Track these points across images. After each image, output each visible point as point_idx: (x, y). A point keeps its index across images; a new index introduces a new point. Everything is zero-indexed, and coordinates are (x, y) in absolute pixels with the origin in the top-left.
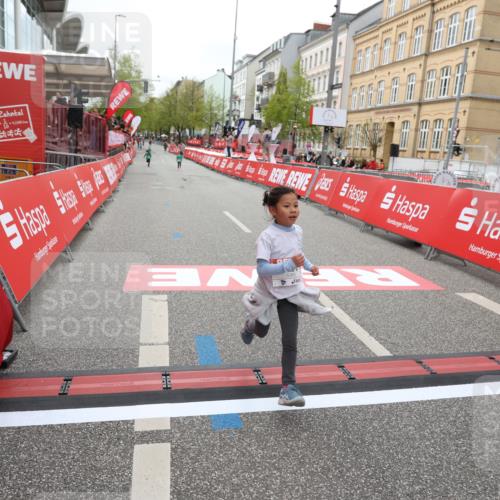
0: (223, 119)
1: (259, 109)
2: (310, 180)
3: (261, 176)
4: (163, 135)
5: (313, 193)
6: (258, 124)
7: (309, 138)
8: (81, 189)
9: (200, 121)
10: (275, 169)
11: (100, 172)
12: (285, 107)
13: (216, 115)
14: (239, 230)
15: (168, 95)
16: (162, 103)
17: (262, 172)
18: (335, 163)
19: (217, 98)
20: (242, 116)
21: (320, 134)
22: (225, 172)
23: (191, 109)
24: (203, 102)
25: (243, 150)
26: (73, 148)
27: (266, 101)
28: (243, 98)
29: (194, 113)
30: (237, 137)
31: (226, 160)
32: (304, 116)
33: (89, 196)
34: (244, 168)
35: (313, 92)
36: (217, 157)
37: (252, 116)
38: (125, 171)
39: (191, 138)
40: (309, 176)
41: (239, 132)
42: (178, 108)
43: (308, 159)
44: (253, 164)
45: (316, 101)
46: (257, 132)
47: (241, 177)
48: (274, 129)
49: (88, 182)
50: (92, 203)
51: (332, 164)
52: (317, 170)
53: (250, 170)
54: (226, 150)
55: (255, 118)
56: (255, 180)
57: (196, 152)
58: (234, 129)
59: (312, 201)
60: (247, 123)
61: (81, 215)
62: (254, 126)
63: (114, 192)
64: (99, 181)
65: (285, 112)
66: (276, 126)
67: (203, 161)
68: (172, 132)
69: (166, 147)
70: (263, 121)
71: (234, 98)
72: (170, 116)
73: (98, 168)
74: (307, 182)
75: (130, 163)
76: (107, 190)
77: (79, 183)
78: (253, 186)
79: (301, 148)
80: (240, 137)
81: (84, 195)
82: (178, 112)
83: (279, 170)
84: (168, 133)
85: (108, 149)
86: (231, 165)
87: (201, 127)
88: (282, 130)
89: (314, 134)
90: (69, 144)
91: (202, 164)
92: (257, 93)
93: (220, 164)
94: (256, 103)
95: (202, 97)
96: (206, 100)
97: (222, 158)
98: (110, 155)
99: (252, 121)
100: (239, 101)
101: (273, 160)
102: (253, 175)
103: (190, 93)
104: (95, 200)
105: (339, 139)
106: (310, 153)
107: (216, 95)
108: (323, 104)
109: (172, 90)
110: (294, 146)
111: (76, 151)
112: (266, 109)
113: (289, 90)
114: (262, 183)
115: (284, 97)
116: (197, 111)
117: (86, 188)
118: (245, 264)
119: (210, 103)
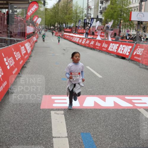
0: (83, 18)
1: (101, 13)
2: (131, 49)
3: (104, 48)
4: (52, 27)
5: (133, 56)
6: (101, 20)
7: (127, 27)
8: (16, 56)
9: (70, 20)
10: (111, 44)
11: (24, 47)
12: (115, 12)
13: (79, 16)
14: (96, 76)
15: (54, 7)
16: (51, 11)
17: (105, 45)
18: (142, 40)
19: (79, 8)
20: (92, 16)
21: (134, 24)
22: (85, 46)
23: (66, 14)
24: (72, 10)
25: (93, 34)
26: (9, 35)
27: (105, 8)
28: (93, 7)
29: (68, 16)
30: (90, 27)
31: (85, 40)
32: (125, 16)
33: (19, 59)
34: (95, 43)
35: (130, 3)
36: (80, 38)
37: (98, 16)
38: (34, 46)
39: (66, 29)
40: (130, 47)
41: (91, 25)
42: (60, 13)
43: (128, 38)
44: (99, 41)
45: (131, 8)
46: (100, 25)
47: (93, 48)
48: (109, 23)
49: (18, 53)
50: (21, 63)
51: (141, 41)
52: (135, 44)
53: (98, 44)
54: (85, 34)
55: (99, 17)
56: (101, 50)
57: (69, 35)
58: (89, 23)
59: (132, 60)
60: (95, 20)
61: (16, 69)
62: (98, 22)
63: (30, 57)
64: (24, 52)
65: (116, 14)
66: (110, 21)
67: (73, 40)
68: (56, 25)
69: (53, 33)
70: (103, 18)
71: (89, 7)
72: (56, 18)
73: (23, 45)
74: (129, 50)
75: (36, 42)
76: (27, 56)
77: (15, 53)
78: (100, 53)
79: (124, 32)
80: (91, 28)
81: (17, 59)
82: (59, 15)
83: (114, 44)
84: (54, 26)
85: (26, 35)
86: (88, 42)
87: (71, 22)
88: (113, 23)
89: (130, 25)
90: (8, 33)
91: (72, 42)
92: (100, 5)
93: (82, 41)
94: (99, 9)
95: (72, 7)
96: (74, 9)
97: (83, 39)
98: (27, 38)
99: (98, 19)
100: (91, 9)
101: (110, 39)
102: (99, 47)
103: (65, 5)
104: (22, 61)
105: (144, 27)
106: (129, 35)
107: (79, 6)
108: (135, 9)
109: (56, 5)
110: (120, 32)
111: (11, 37)
112: (105, 13)
113: (117, 2)
114: (104, 51)
115: (114, 6)
116: (69, 14)
117: (18, 55)
118: (101, 95)
119: (76, 10)
